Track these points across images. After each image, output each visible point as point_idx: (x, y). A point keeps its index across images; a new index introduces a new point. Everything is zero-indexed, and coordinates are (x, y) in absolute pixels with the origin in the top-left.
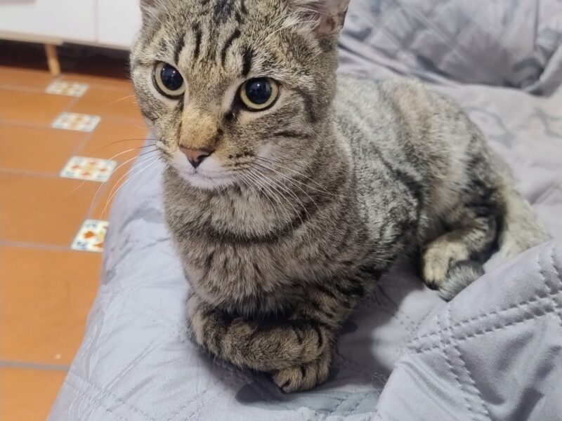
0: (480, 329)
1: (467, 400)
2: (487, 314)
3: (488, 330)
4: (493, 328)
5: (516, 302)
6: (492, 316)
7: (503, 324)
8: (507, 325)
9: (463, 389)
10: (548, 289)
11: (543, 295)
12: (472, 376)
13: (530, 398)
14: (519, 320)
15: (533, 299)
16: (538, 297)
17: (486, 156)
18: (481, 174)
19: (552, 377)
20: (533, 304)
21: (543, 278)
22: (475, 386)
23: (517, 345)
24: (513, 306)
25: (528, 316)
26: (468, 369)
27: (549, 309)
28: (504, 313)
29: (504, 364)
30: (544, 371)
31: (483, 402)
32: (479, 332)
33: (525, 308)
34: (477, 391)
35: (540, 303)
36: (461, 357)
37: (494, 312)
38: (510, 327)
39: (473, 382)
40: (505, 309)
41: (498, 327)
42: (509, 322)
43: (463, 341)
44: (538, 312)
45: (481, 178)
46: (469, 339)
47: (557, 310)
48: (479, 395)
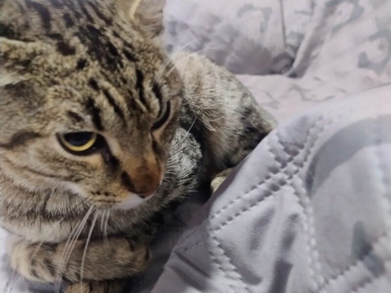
0: (230, 216)
1: (231, 286)
2: (234, 200)
3: (237, 215)
4: (241, 212)
5: (256, 184)
6: (238, 202)
7: (247, 206)
8: (252, 206)
9: (227, 277)
10: (279, 164)
11: (275, 171)
12: (231, 262)
13: (282, 270)
14: (261, 199)
15: (268, 177)
16: (272, 174)
17: (257, 108)
18: (254, 122)
19: (296, 245)
20: (269, 181)
21: (272, 155)
22: (235, 270)
23: (263, 223)
24: (254, 187)
25: (267, 194)
26: (228, 257)
27: (283, 183)
28: (247, 196)
29: (254, 244)
30: (288, 241)
31: (245, 285)
32: (230, 219)
33: (263, 187)
34: (238, 275)
35: (274, 179)
36: (220, 246)
37: (239, 197)
38: (254, 208)
39: (233, 267)
40: (247, 192)
41: (244, 210)
42: (253, 203)
43: (219, 231)
44: (275, 188)
45: (255, 125)
46: (223, 227)
47: (289, 182)
48: (241, 279)
